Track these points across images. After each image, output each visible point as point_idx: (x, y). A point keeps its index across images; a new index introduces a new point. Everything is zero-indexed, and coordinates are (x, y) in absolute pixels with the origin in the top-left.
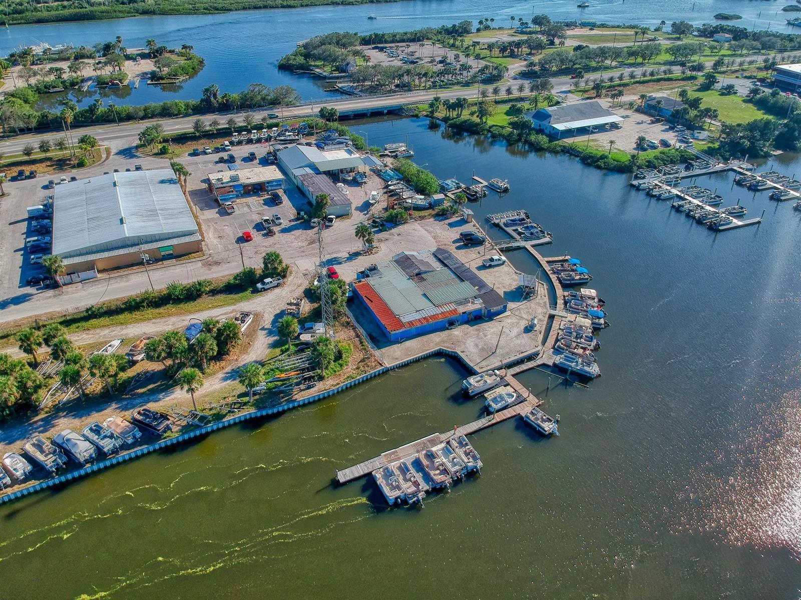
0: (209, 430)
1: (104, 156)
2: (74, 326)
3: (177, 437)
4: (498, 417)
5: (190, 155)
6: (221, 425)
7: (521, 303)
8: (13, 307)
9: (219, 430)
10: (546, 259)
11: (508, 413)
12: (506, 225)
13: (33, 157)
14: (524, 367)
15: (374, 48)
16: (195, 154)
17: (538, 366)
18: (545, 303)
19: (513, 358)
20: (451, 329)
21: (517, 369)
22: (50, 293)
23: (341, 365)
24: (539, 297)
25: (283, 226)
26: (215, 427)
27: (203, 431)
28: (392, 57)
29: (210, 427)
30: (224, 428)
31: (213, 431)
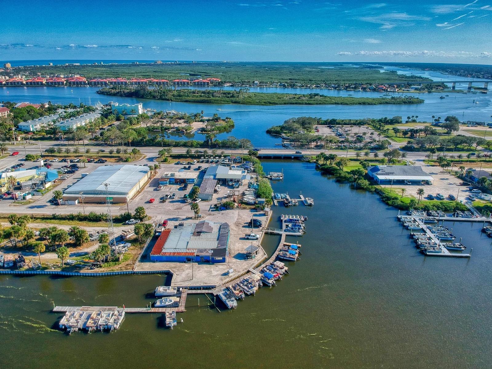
0: (38, 273)
1: (140, 159)
2: (45, 220)
3: (23, 271)
4: (153, 310)
5: (175, 164)
6: (43, 273)
7: (240, 261)
8: (36, 209)
9: (42, 274)
10: (285, 243)
11: (161, 310)
12: (285, 221)
13: (112, 155)
14: (199, 291)
15: (328, 127)
16: (177, 164)
17: (207, 294)
18: (253, 264)
19: (198, 285)
20: (187, 263)
21: (194, 291)
22: (54, 206)
23: (116, 264)
24: (253, 260)
25: (173, 200)
26: (41, 273)
27: (35, 272)
28: (333, 132)
29: (39, 272)
30: (45, 274)
31: (39, 274)
